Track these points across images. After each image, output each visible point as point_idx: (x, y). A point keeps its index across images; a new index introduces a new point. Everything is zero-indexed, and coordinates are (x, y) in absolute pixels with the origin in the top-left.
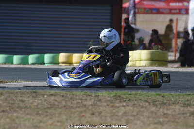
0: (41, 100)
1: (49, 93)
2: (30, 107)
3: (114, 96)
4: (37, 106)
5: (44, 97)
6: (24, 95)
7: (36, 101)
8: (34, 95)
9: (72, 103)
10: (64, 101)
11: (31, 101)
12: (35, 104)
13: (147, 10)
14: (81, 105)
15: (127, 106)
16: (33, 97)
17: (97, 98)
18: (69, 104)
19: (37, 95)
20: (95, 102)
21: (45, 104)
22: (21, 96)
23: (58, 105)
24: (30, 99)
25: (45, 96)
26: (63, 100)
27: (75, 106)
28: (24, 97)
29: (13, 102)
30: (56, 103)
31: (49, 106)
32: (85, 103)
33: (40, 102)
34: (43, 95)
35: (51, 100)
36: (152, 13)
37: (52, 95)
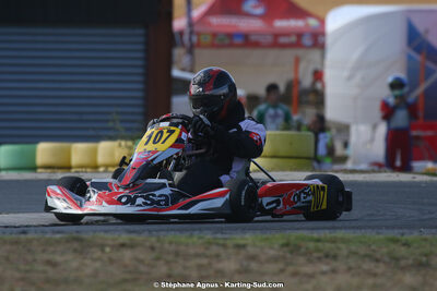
0: (99, 259)
4: (95, 274)
5: (103, 251)
6: (52, 249)
7: (88, 262)
8: (77, 245)
9: (185, 268)
10: (162, 262)
11: (75, 264)
12: (88, 271)
13: (221, 37)
14: (211, 272)
15: (334, 271)
16: (75, 251)
17: (243, 252)
18: (178, 270)
19: (83, 247)
21: (113, 270)
22: (44, 251)
25: (108, 249)
26: (158, 259)
27: (195, 274)
28: (54, 252)
29: (28, 268)
30: (143, 268)
31: (128, 276)
32: (220, 266)
33: (98, 264)
34: (102, 247)
35: (127, 261)
36: (231, 45)
37: (123, 245)
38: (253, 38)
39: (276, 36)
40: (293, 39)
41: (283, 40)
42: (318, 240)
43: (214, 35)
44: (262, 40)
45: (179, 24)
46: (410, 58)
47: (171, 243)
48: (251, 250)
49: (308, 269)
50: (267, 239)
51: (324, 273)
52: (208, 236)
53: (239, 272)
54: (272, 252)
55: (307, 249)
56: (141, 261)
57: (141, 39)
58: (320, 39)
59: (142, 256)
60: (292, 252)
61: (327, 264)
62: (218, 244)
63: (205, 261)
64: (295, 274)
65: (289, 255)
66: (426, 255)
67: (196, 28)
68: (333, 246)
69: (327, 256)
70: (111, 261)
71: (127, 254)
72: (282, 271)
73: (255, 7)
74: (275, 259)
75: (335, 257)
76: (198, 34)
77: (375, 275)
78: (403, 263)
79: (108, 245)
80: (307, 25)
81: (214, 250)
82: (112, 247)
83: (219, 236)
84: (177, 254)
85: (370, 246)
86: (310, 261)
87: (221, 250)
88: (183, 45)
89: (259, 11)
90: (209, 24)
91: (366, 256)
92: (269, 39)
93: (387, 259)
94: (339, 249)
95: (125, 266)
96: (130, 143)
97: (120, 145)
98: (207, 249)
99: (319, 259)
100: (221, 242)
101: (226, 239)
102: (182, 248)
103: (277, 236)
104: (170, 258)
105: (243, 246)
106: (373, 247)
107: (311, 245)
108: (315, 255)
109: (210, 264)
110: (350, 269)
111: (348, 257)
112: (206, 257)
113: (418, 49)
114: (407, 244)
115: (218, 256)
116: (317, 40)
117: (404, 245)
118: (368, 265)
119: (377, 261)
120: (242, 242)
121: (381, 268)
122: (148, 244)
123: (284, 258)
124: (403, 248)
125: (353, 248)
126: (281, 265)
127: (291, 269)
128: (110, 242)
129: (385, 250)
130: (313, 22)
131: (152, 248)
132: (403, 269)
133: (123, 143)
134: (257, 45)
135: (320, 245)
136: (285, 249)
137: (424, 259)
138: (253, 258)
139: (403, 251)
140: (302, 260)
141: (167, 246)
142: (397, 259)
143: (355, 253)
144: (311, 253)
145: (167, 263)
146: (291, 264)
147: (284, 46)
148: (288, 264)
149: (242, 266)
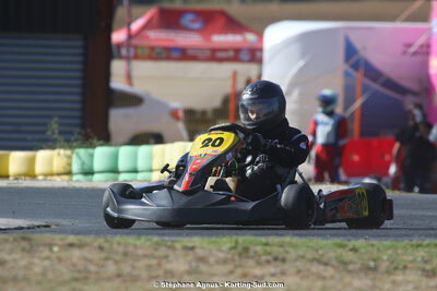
0: (47, 258)
1: (62, 239)
2: (25, 278)
3: (232, 248)
4: (44, 274)
5: (51, 250)
7: (36, 261)
8: (25, 244)
9: (134, 267)
10: (110, 262)
11: (23, 263)
12: (37, 269)
13: (158, 51)
14: (161, 272)
15: (283, 273)
16: (23, 250)
17: (190, 252)
18: (126, 269)
19: (32, 247)
20: (194, 264)
21: (62, 268)
23: (97, 273)
24: (17, 256)
25: (56, 249)
26: (107, 259)
27: (144, 274)
30: (92, 268)
31: (77, 275)
32: (169, 266)
33: (46, 263)
34: (50, 246)
35: (75, 260)
36: (169, 58)
37: (71, 245)
38: (191, 52)
39: (214, 51)
40: (231, 54)
41: (220, 55)
42: (266, 244)
43: (152, 48)
44: (199, 54)
45: (118, 36)
46: (347, 74)
47: (119, 244)
48: (200, 252)
49: (258, 271)
51: (273, 275)
52: (156, 239)
53: (189, 272)
54: (221, 255)
55: (255, 252)
56: (86, 259)
57: (80, 51)
58: (258, 54)
59: (90, 256)
60: (240, 255)
61: (277, 267)
62: (166, 246)
63: (154, 262)
64: (245, 275)
65: (236, 257)
66: (374, 260)
67: (134, 42)
68: (281, 250)
69: (276, 259)
70: (60, 260)
71: (76, 253)
72: (231, 272)
73: (193, 21)
75: (284, 260)
76: (136, 47)
77: (324, 278)
78: (351, 267)
79: (56, 245)
80: (245, 41)
81: (162, 251)
82: (61, 247)
83: (166, 238)
84: (125, 254)
85: (317, 251)
86: (259, 263)
87: (170, 253)
88: (120, 57)
89: (197, 25)
90: (148, 37)
91: (313, 260)
92: (208, 54)
93: (334, 262)
94: (287, 252)
95: (74, 265)
96: (68, 152)
97: (59, 154)
98: (156, 249)
99: (268, 262)
100: (169, 244)
101: (173, 241)
102: (131, 249)
103: (225, 239)
104: (118, 257)
105: (192, 248)
106: (321, 252)
107: (259, 249)
108: (264, 258)
109: (159, 265)
110: (299, 271)
111: (296, 260)
112: (154, 257)
113: (355, 66)
114: (354, 250)
115: (166, 257)
116: (255, 55)
117: (351, 250)
118: (316, 268)
119: (326, 264)
120: (190, 244)
121: (330, 271)
122: (96, 244)
123: (233, 260)
124: (350, 253)
125: (301, 253)
126: (230, 267)
127: (240, 271)
128: (60, 243)
129: (332, 255)
130: (251, 37)
131: (101, 248)
132: (350, 272)
133: (62, 151)
134: (194, 58)
135: (268, 248)
136: (233, 251)
137: (372, 264)
138: (202, 259)
139: (350, 256)
140: (251, 263)
141: (115, 246)
142: (345, 264)
143: (303, 257)
144: (259, 256)
145: (116, 262)
146: (241, 266)
147: (221, 60)
148: (236, 267)
149: (191, 267)
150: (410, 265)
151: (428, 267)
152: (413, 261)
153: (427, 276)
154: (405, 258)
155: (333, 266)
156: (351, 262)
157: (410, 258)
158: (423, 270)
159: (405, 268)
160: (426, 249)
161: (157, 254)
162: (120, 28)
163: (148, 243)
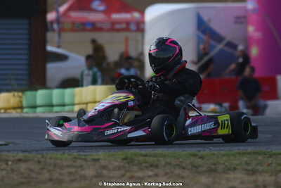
0: (4, 169)
1: (14, 157)
3: (124, 159)
5: (7, 164)
9: (60, 174)
10: (45, 171)
13: (77, 25)
15: (156, 175)
17: (97, 163)
18: (56, 176)
20: (99, 171)
21: (14, 176)
23: (37, 178)
25: (10, 163)
26: (43, 169)
30: (33, 175)
31: (24, 180)
32: (83, 173)
33: (4, 173)
34: (6, 161)
35: (22, 170)
36: (84, 30)
37: (20, 160)
38: (98, 25)
39: (113, 24)
40: (124, 26)
41: (117, 26)
42: (146, 156)
43: (73, 23)
44: (104, 26)
45: (51, 16)
46: (198, 37)
47: (51, 158)
48: (103, 162)
49: (140, 174)
50: (112, 155)
51: (150, 177)
53: (96, 177)
54: (116, 164)
55: (139, 161)
56: (30, 170)
57: (26, 26)
59: (32, 167)
60: (128, 163)
61: (152, 171)
62: (81, 159)
63: (73, 170)
64: (131, 177)
65: (127, 165)
66: (215, 164)
67: (62, 19)
68: (155, 159)
69: (152, 166)
70: (13, 171)
71: (23, 166)
72: (123, 175)
74: (119, 168)
75: (157, 166)
76: (63, 23)
77: (183, 177)
78: (200, 169)
79: (10, 160)
80: (133, 17)
81: (79, 162)
82: (13, 161)
83: (82, 153)
84: (55, 165)
85: (178, 159)
86: (141, 169)
87: (83, 163)
88: (53, 30)
89: (102, 8)
90: (70, 16)
91: (176, 165)
92: (108, 26)
93: (190, 167)
94: (159, 161)
95: (22, 174)
96: (20, 94)
97: (14, 95)
98: (75, 162)
99: (147, 167)
100: (83, 157)
101: (86, 155)
102: (59, 161)
103: (119, 153)
104: (51, 168)
105: (98, 160)
106: (181, 160)
107: (141, 159)
108: (144, 165)
109: (76, 172)
110: (166, 174)
111: (165, 166)
112: (75, 167)
114: (202, 157)
115: (81, 166)
116: (140, 27)
117: (200, 158)
118: (178, 171)
119: (184, 168)
120: (97, 157)
121: (186, 173)
122: (36, 159)
123: (124, 167)
124: (200, 160)
125: (168, 160)
126: (122, 172)
127: (129, 174)
128: (12, 159)
129: (188, 161)
130: (136, 15)
131: (39, 162)
132: (200, 173)
133: (16, 93)
134: (101, 30)
135: (147, 158)
136: (124, 161)
137: (213, 167)
138: (104, 167)
140: (135, 168)
141: (48, 160)
142: (196, 167)
143: (170, 164)
144: (141, 164)
145: (49, 171)
146: (129, 171)
147: (118, 30)
148: (127, 171)
149: (97, 172)
150: (238, 167)
151: (249, 168)
152: (240, 164)
153: (248, 174)
154: (234, 162)
155: (188, 169)
156: (200, 166)
157: (238, 162)
158: (247, 170)
159: (235, 169)
160: (248, 156)
161: (75, 164)
162: (51, 11)
163: (70, 157)
